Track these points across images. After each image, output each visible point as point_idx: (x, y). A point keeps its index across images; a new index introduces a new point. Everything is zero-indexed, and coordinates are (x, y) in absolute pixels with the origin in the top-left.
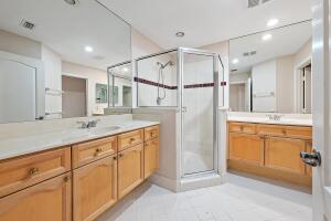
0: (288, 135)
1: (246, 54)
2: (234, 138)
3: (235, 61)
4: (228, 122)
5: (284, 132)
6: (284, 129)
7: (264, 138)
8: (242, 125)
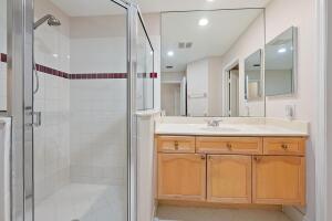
0: (234, 150)
1: (181, 45)
2: (164, 162)
3: (171, 54)
4: (157, 136)
5: (229, 146)
6: (229, 141)
7: (205, 157)
8: (177, 139)
